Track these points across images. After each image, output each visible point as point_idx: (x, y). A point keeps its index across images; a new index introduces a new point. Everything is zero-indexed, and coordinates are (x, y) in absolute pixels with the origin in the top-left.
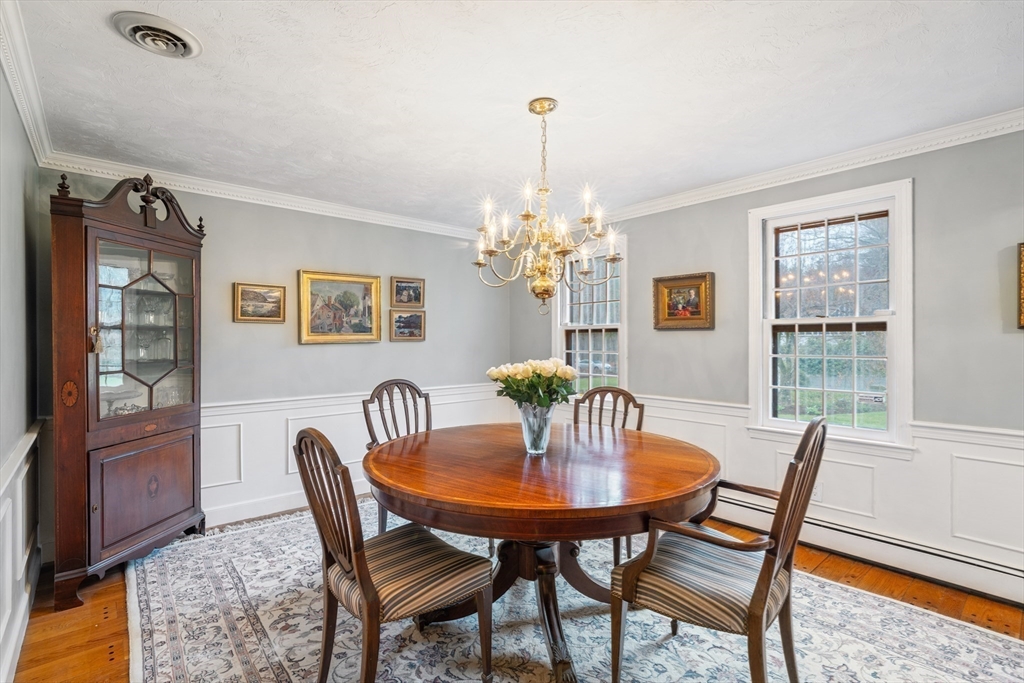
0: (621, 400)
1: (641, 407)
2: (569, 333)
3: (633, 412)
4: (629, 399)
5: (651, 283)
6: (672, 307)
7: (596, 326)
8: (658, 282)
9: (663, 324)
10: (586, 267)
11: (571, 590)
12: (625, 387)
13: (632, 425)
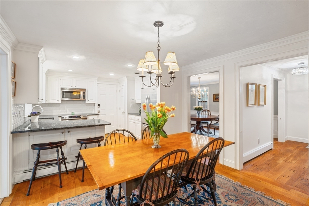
0: (208, 111)
1: (211, 112)
2: (199, 102)
3: (210, 113)
4: (209, 111)
5: (212, 95)
6: (216, 98)
7: (204, 101)
8: (214, 94)
9: (214, 101)
10: (204, 95)
11: (203, 132)
12: (208, 109)
13: (210, 114)
